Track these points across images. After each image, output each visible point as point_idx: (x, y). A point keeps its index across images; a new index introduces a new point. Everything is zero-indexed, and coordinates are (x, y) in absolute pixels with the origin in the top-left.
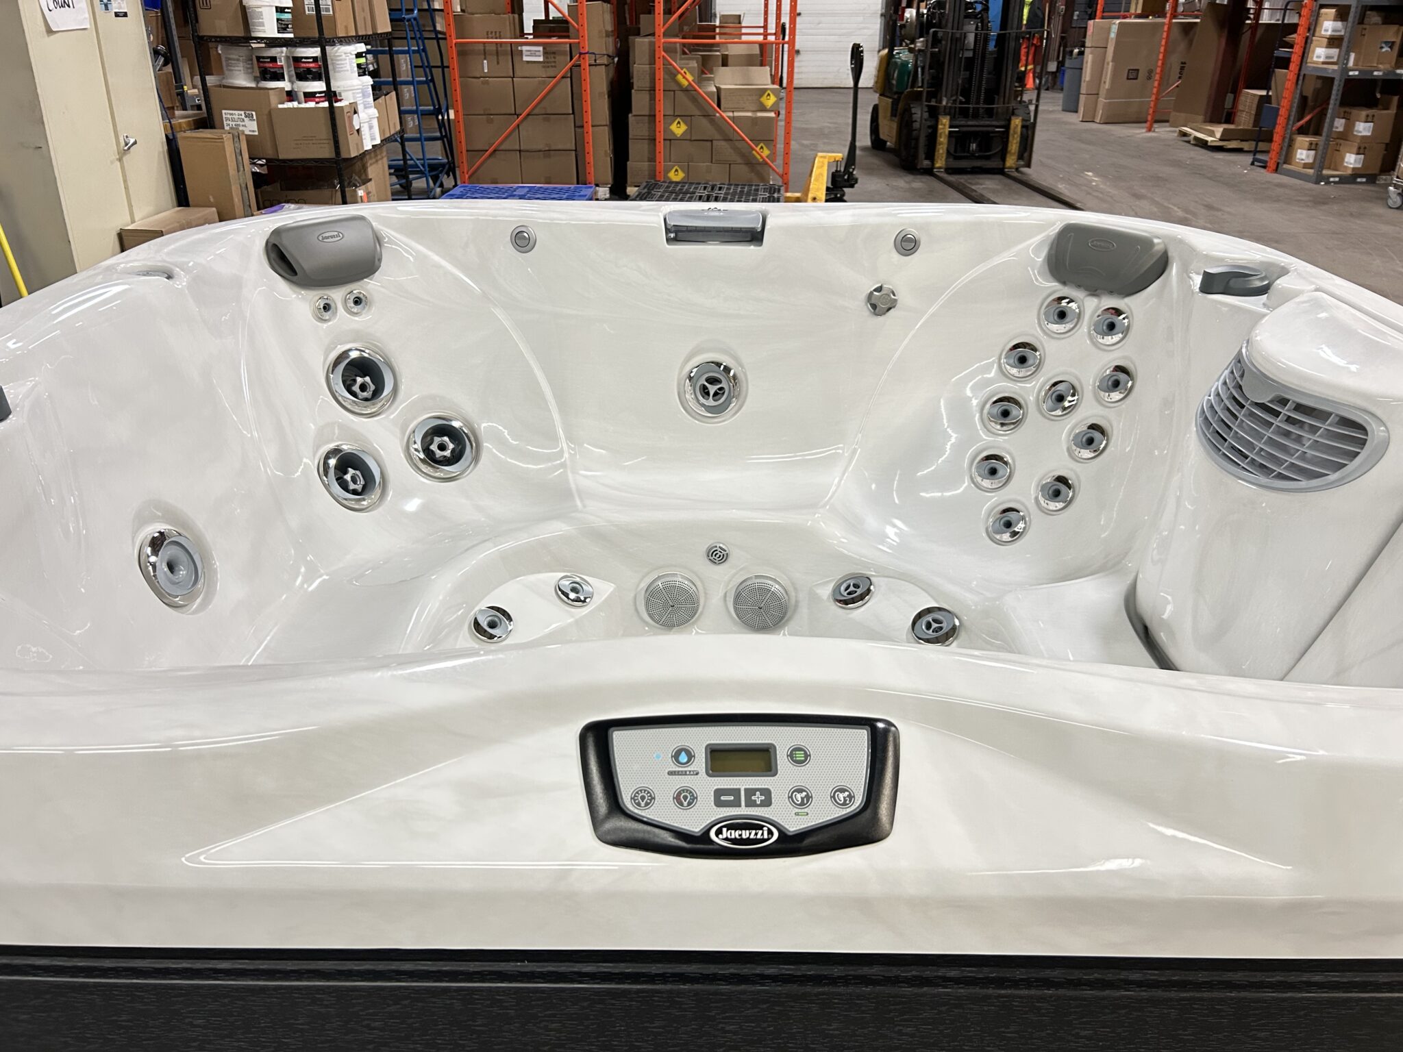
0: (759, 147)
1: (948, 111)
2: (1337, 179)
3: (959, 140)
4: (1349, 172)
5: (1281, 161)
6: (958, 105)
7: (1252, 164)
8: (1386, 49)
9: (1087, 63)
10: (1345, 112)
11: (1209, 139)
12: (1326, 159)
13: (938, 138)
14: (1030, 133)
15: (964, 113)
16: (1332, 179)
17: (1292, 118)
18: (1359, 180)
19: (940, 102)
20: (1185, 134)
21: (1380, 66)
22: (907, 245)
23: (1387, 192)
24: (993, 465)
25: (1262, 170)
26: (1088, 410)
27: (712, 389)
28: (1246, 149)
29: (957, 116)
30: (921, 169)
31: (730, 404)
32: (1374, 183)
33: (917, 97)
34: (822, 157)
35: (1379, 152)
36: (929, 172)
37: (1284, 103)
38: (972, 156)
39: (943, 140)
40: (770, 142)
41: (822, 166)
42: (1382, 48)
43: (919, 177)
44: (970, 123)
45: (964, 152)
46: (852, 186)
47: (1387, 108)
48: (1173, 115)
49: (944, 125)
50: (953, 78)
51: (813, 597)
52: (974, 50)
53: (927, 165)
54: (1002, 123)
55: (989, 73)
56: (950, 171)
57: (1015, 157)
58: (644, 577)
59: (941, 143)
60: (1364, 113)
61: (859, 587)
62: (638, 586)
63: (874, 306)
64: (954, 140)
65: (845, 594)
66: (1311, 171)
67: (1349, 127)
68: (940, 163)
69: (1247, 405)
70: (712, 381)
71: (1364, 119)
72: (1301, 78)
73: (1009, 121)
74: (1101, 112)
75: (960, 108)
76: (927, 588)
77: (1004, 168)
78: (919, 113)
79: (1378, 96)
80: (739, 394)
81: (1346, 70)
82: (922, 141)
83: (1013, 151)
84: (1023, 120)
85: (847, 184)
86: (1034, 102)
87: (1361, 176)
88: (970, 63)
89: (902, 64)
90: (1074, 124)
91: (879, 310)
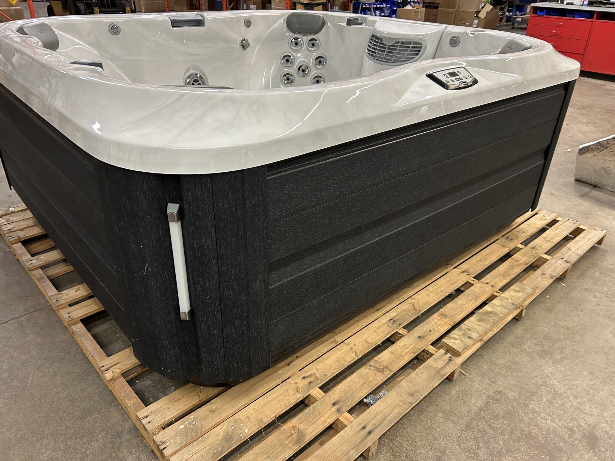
22: (248, 23)
26: (314, 72)
44: (108, 10)
49: (97, 11)
54: (122, 10)
63: (243, 46)
69: (387, 47)
70: (196, 81)
71: (252, 3)
73: (125, 8)
84: (130, 8)
91: (245, 47)
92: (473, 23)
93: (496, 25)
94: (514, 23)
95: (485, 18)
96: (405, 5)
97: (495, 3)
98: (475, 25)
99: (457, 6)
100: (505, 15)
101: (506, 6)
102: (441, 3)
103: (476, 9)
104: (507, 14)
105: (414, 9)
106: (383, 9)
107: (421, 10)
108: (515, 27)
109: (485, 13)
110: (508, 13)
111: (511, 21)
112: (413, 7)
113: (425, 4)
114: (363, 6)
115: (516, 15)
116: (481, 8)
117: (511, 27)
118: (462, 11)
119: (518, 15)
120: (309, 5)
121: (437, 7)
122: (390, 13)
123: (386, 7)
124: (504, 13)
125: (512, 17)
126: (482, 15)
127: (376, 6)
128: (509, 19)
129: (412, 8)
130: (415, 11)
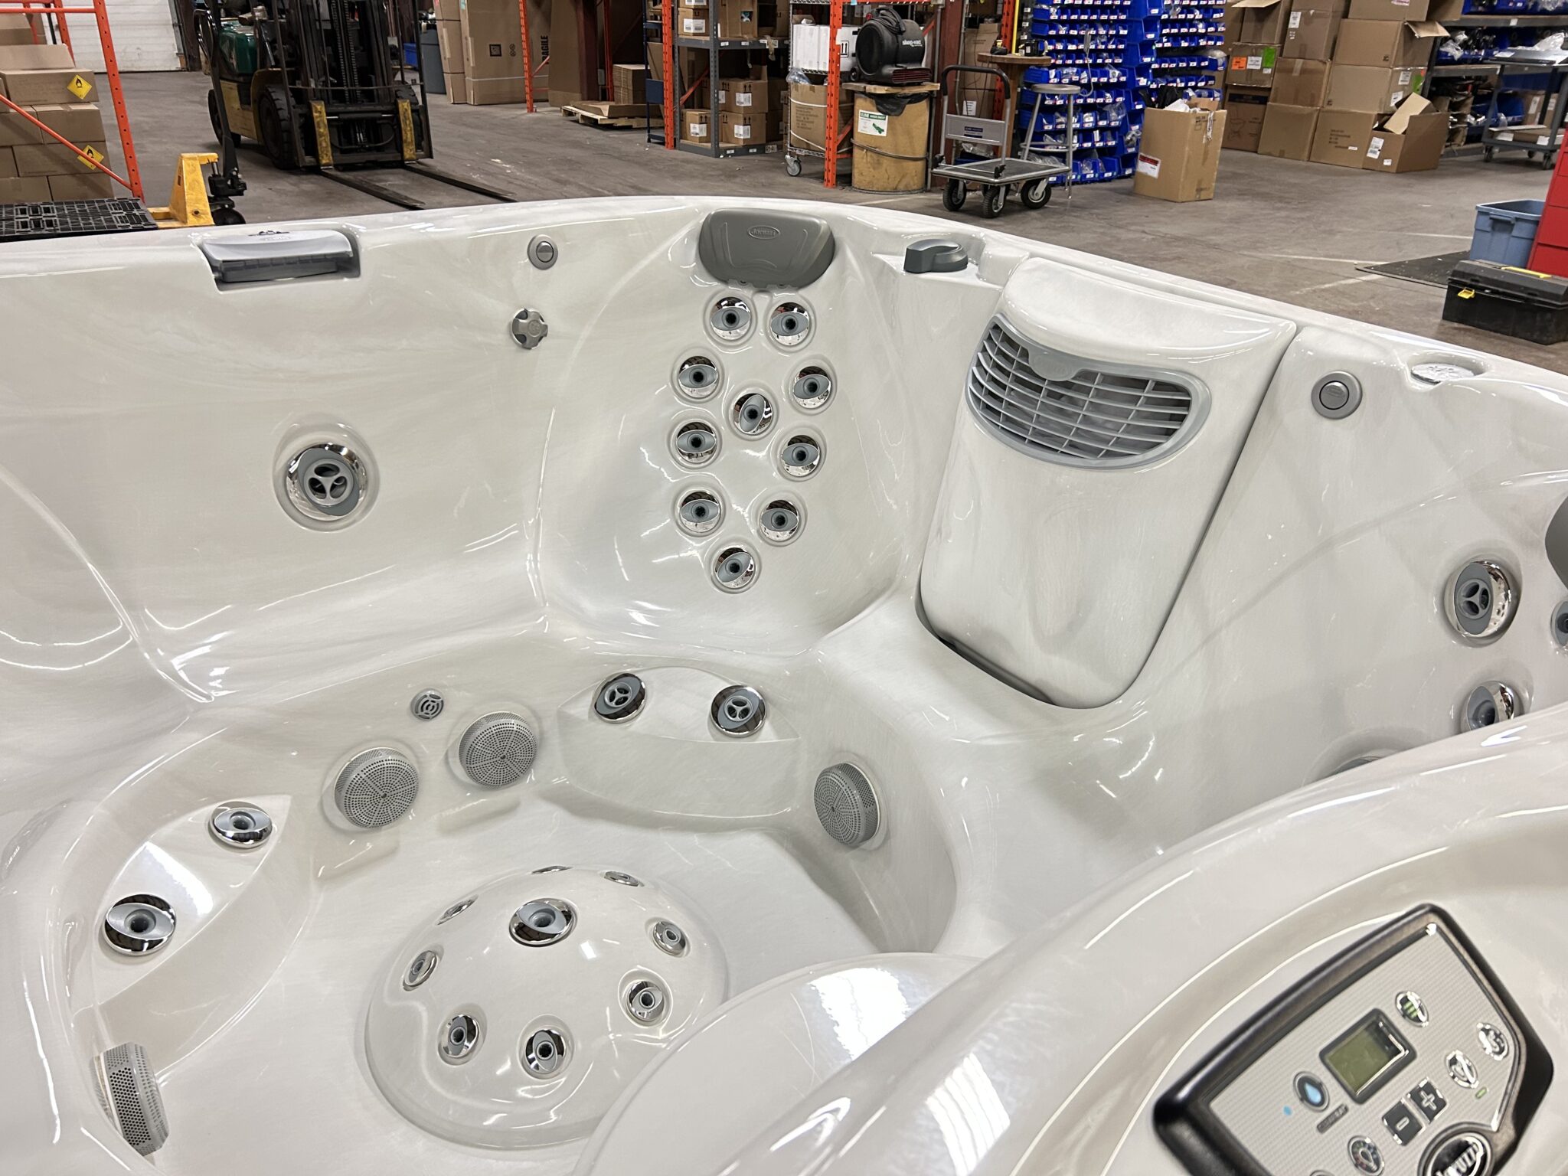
0: (87, 150)
1: (320, 96)
2: (733, 152)
3: (342, 129)
4: (742, 143)
5: (678, 137)
6: (330, 88)
7: (649, 141)
8: (746, 19)
9: (442, 37)
10: (723, 84)
11: (598, 117)
12: (718, 132)
13: (317, 129)
14: (422, 117)
15: (339, 96)
16: (728, 152)
17: (677, 92)
18: (751, 151)
19: (308, 85)
20: (570, 114)
21: (745, 36)
22: (544, 255)
23: (785, 160)
24: (699, 505)
25: (662, 147)
26: (789, 422)
27: (327, 482)
28: (635, 126)
29: (331, 101)
30: (303, 167)
31: (358, 498)
32: (764, 152)
33: (275, 79)
34: (190, 159)
35: (761, 121)
36: (315, 170)
37: (667, 76)
38: (361, 149)
39: (322, 130)
40: (99, 143)
41: (194, 171)
42: (742, 18)
43: (304, 177)
44: (350, 109)
45: (351, 144)
46: (241, 193)
47: (759, 78)
48: (551, 94)
49: (320, 112)
50: (314, 56)
51: (565, 721)
52: (331, 21)
53: (311, 162)
54: (389, 108)
55: (356, 49)
56: (341, 168)
57: (413, 147)
58: (330, 769)
59: (321, 135)
60: (741, 84)
61: (626, 692)
62: (323, 784)
63: (522, 338)
64: (335, 130)
65: (613, 704)
66: (709, 145)
67: (731, 98)
68: (326, 159)
69: (1045, 386)
70: (322, 471)
71: (742, 89)
72: (676, 50)
73: (396, 104)
74: (472, 92)
75: (332, 90)
76: (709, 667)
77: (403, 160)
78: (282, 99)
79: (750, 66)
80: (367, 482)
81: (717, 41)
82: (297, 134)
83: (409, 140)
84: (411, 103)
85: (234, 191)
86: (418, 82)
87: (753, 147)
88: (331, 37)
89: (237, 38)
90: (447, 107)
91: (528, 341)
92: (1368, 147)
93: (1440, 150)
94: (1492, 147)
95: (1404, 133)
96: (1169, 98)
97: (1434, 89)
98: (1375, 152)
99: (1322, 96)
100: (1464, 123)
101: (1468, 98)
102: (1276, 89)
103: (1380, 108)
104: (1471, 119)
105: (1195, 112)
106: (1105, 109)
107: (1214, 116)
108: (1495, 156)
109: (1408, 118)
110: (1473, 119)
111: (1483, 139)
112: (1191, 107)
113: (1229, 91)
114: (1046, 103)
115: (1496, 126)
116: (1393, 104)
117: (1482, 157)
118: (1337, 112)
119: (1504, 125)
120: (891, 100)
121: (1263, 101)
122: (1124, 119)
123: (1114, 102)
124: (1461, 117)
125: (1486, 130)
126: (1398, 125)
127: (1085, 101)
128: (1475, 135)
129: (1189, 110)
130: (1198, 118)
